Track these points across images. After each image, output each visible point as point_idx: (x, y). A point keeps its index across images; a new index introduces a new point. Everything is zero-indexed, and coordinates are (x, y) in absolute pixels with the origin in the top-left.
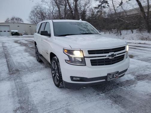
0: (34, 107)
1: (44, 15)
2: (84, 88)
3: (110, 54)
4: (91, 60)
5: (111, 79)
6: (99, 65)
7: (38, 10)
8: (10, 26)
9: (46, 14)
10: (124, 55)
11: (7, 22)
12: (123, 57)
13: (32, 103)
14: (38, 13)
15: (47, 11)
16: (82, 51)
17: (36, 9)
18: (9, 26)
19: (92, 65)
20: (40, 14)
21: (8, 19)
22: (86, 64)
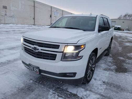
4: (24, 47)
5: (31, 70)
10: (56, 55)
18: (115, 21)
19: (25, 51)
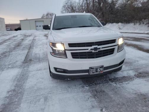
0: (23, 91)
1: (74, 9)
2: (69, 79)
3: (93, 47)
4: (71, 53)
5: (94, 73)
6: (81, 58)
7: (69, 4)
8: (44, 21)
9: (75, 7)
10: (114, 49)
11: (43, 17)
12: (113, 51)
13: (24, 87)
14: (69, 7)
15: (77, 5)
16: (63, 44)
17: (67, 4)
19: (73, 58)
20: (70, 8)
21: (44, 15)
22: (67, 57)
